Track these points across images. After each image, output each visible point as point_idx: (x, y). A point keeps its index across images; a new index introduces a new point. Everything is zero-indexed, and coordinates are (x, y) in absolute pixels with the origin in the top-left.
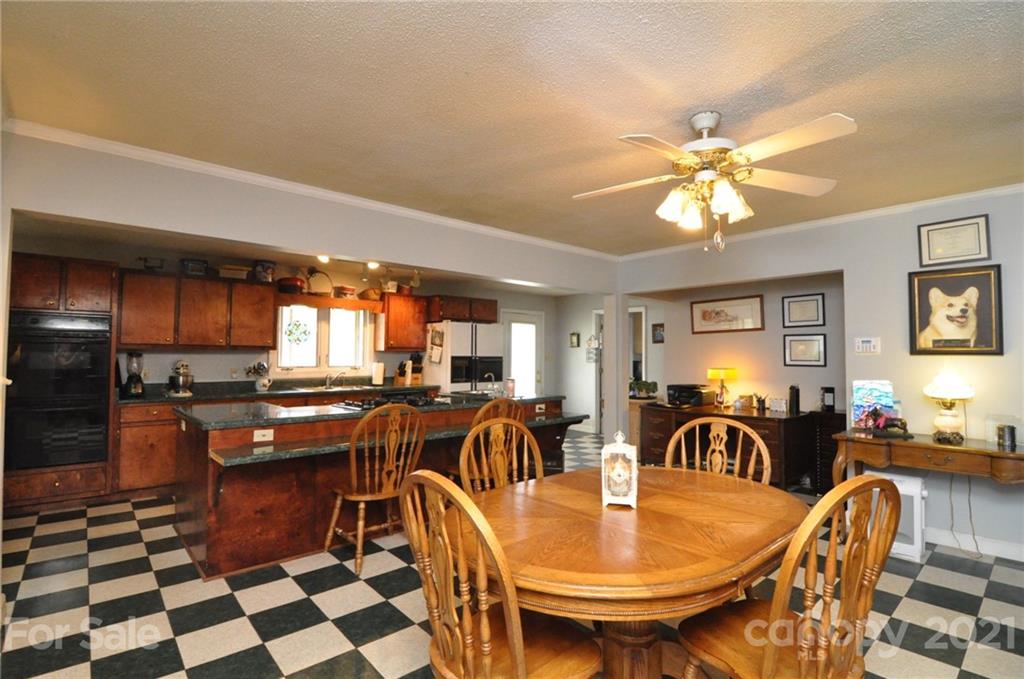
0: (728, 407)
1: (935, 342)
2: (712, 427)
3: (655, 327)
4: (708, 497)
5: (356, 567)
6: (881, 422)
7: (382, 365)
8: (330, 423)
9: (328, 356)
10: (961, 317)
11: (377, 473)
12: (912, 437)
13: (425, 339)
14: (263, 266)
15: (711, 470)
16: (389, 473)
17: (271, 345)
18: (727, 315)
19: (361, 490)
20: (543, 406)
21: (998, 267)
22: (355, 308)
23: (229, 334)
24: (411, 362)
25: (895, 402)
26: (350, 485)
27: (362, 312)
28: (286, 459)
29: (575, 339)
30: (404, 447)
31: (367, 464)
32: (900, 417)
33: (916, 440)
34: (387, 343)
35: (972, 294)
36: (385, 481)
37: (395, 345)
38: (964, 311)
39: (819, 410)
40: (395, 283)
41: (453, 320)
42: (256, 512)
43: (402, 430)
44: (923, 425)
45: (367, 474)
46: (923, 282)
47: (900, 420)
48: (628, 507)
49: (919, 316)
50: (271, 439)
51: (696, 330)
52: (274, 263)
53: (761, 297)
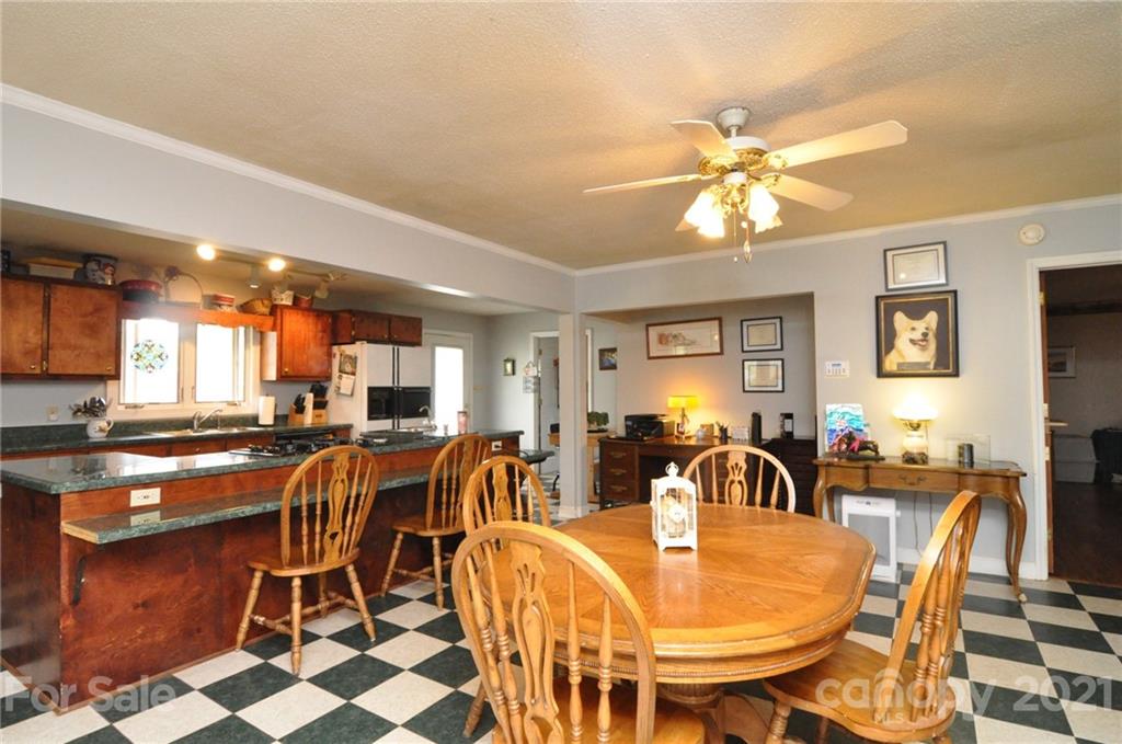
0: (689, 438)
1: (899, 365)
2: (730, 456)
3: (602, 352)
4: (757, 531)
5: (293, 664)
6: (856, 445)
7: (271, 400)
8: (241, 475)
9: (194, 388)
10: (922, 340)
11: (318, 537)
12: (883, 459)
13: (330, 365)
14: (99, 262)
15: (731, 502)
16: (333, 536)
17: (113, 373)
18: (684, 339)
19: (296, 561)
20: (499, 443)
21: (955, 292)
22: (233, 324)
23: (45, 357)
24: (312, 395)
25: (865, 426)
26: (279, 557)
27: (242, 329)
28: (190, 528)
29: (509, 366)
30: (352, 501)
31: (305, 527)
32: (869, 439)
33: (887, 461)
34: (279, 369)
35: (932, 318)
36: (327, 548)
37: (291, 373)
38: (925, 335)
39: (779, 437)
40: (291, 293)
41: (369, 342)
42: (136, 607)
43: (351, 479)
44: (892, 446)
45: (305, 540)
46: (888, 306)
47: (872, 443)
48: (687, 549)
49: (885, 340)
50: (157, 500)
51: (651, 355)
52: (116, 259)
53: (720, 320)
